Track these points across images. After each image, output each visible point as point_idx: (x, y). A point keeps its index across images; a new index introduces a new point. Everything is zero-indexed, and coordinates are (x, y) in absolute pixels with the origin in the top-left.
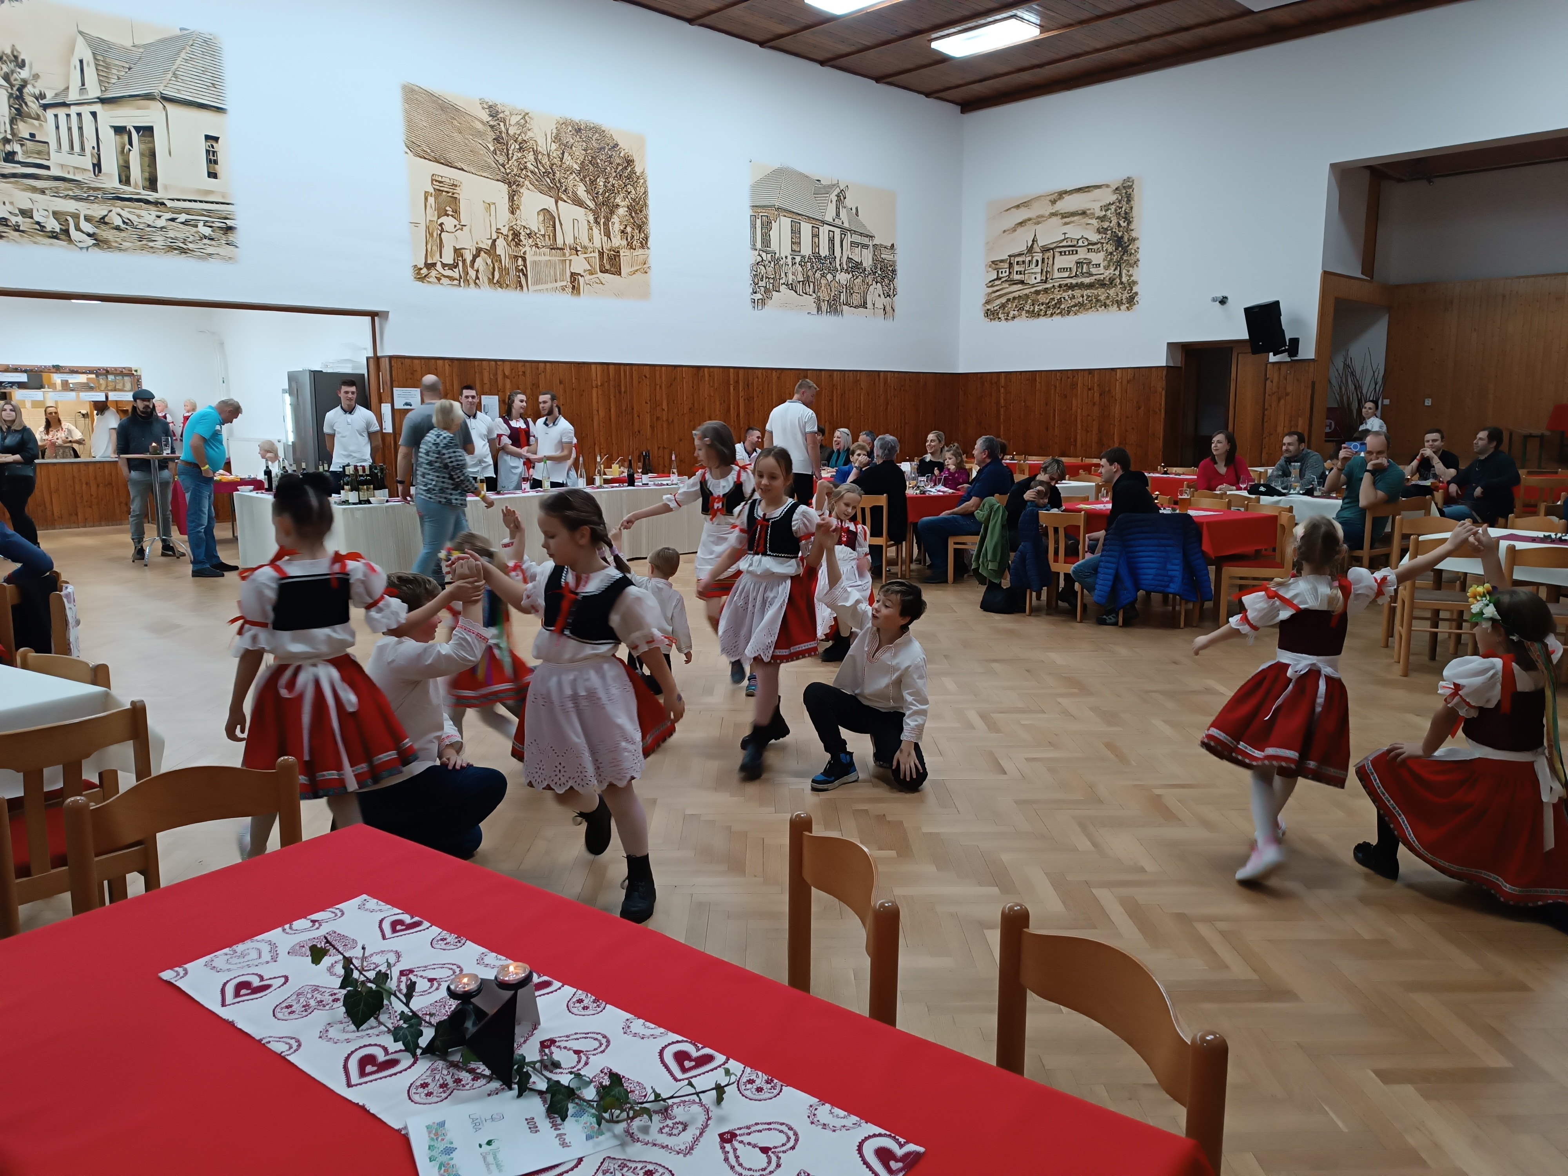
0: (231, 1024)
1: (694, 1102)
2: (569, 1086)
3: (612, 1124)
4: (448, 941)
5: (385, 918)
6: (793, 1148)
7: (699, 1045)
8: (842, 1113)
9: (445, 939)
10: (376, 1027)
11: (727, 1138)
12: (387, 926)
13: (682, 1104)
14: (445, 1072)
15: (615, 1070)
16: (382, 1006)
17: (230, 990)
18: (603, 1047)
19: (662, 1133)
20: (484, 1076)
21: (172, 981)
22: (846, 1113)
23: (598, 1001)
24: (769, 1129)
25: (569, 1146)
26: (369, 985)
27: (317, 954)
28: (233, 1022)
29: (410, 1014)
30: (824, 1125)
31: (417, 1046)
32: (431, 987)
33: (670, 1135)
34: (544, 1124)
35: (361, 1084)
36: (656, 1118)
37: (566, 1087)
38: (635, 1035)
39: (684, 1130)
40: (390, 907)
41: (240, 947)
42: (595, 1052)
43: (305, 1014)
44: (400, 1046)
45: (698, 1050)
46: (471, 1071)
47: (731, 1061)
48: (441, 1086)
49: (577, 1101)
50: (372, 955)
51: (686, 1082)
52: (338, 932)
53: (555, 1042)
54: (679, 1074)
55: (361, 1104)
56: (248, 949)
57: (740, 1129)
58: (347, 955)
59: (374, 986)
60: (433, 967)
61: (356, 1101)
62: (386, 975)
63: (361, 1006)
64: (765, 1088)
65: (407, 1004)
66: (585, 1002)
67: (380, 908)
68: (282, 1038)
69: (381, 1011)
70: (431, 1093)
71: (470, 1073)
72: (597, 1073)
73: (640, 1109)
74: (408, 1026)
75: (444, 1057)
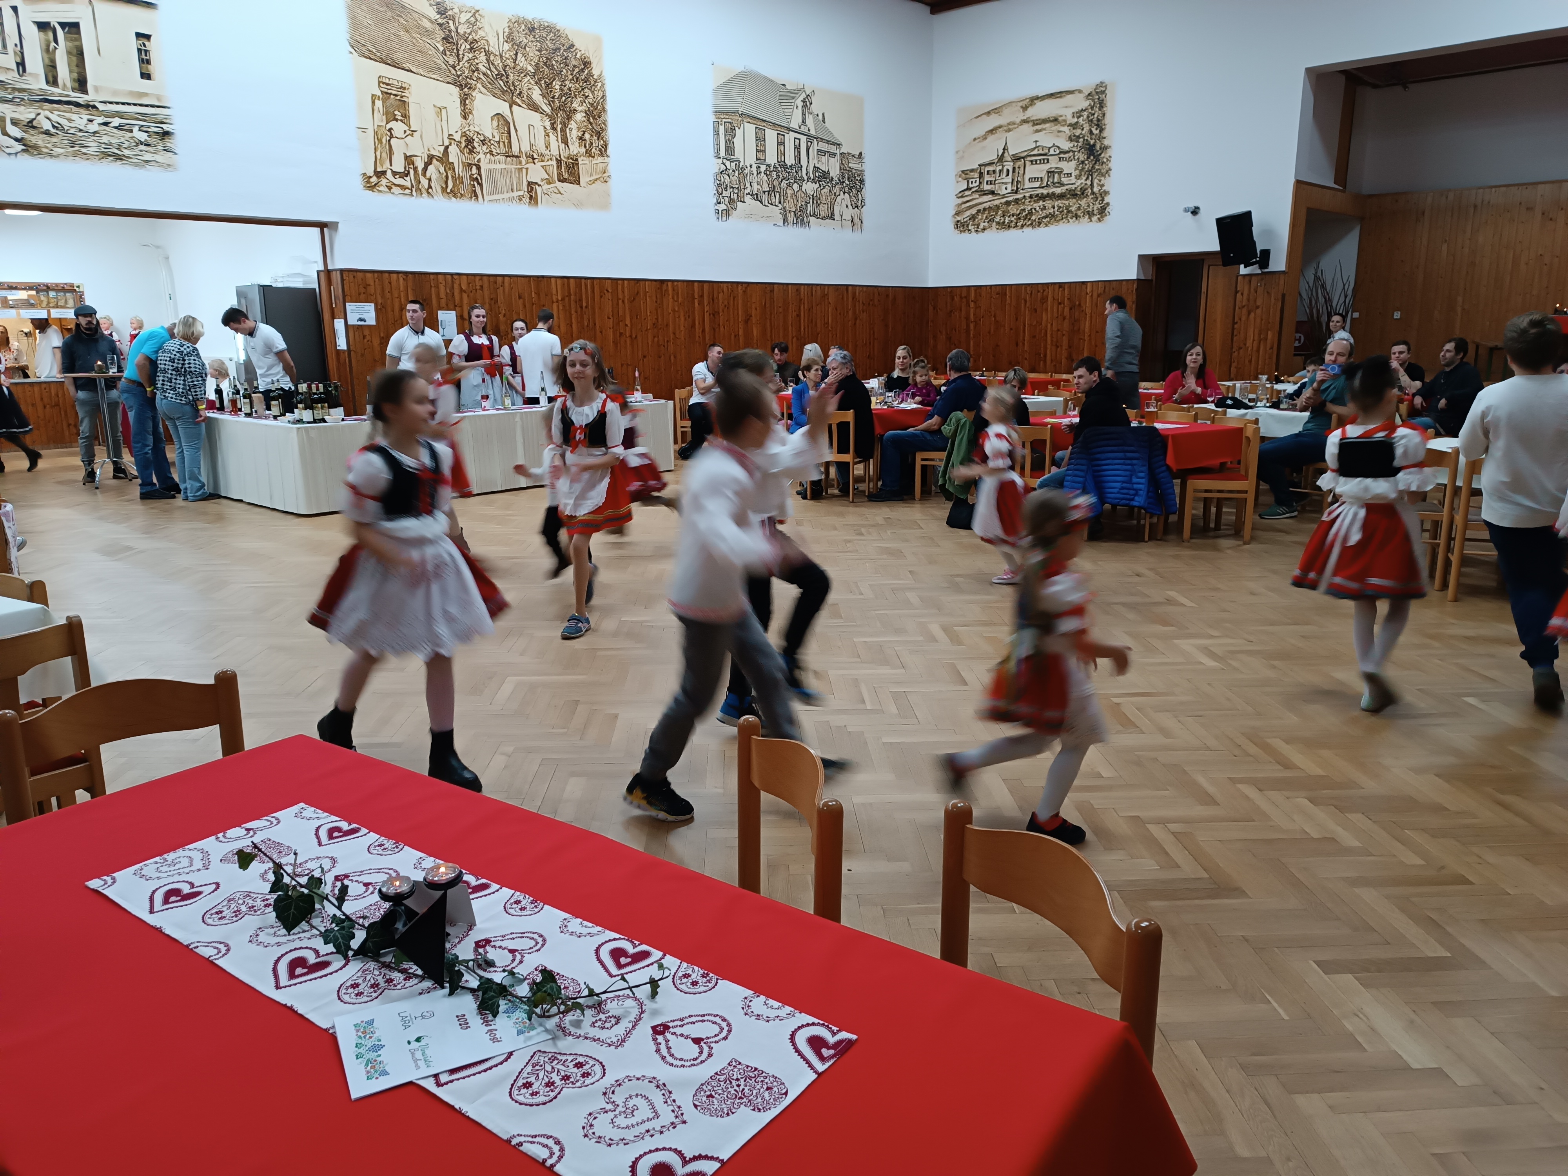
0: (159, 931)
1: (628, 997)
2: (502, 984)
3: (544, 1019)
4: (385, 846)
5: (322, 825)
6: (725, 1038)
7: (636, 942)
8: (776, 1004)
9: (383, 845)
10: (308, 931)
11: (660, 1030)
12: (323, 834)
13: (616, 999)
14: (376, 972)
15: (549, 968)
16: (314, 910)
17: (159, 898)
18: (539, 946)
19: (595, 1027)
20: (417, 976)
21: (100, 889)
22: (780, 1004)
23: (536, 902)
24: (703, 1021)
25: (499, 1041)
26: (303, 890)
27: (244, 859)
28: (161, 928)
29: (344, 917)
30: (758, 1015)
31: (349, 948)
32: (365, 892)
33: (603, 1028)
34: (475, 1021)
35: (290, 986)
36: (589, 1013)
37: (497, 984)
38: (572, 934)
39: (616, 1024)
40: (328, 814)
41: (170, 857)
42: (530, 951)
43: (235, 919)
44: (330, 948)
45: (635, 946)
46: (403, 971)
47: (668, 957)
48: (372, 986)
49: (509, 997)
50: (307, 861)
51: (620, 977)
52: (273, 839)
53: (491, 941)
54: (614, 970)
55: (289, 1005)
56: (179, 857)
57: (674, 1021)
58: (277, 862)
59: (306, 891)
60: (370, 872)
61: (284, 1003)
62: (320, 880)
63: (292, 910)
64: (700, 981)
65: (339, 908)
66: (522, 903)
67: (317, 815)
68: (211, 943)
69: (313, 914)
70: (362, 993)
71: (402, 973)
72: (531, 970)
73: (573, 1004)
74: (339, 929)
75: (376, 958)
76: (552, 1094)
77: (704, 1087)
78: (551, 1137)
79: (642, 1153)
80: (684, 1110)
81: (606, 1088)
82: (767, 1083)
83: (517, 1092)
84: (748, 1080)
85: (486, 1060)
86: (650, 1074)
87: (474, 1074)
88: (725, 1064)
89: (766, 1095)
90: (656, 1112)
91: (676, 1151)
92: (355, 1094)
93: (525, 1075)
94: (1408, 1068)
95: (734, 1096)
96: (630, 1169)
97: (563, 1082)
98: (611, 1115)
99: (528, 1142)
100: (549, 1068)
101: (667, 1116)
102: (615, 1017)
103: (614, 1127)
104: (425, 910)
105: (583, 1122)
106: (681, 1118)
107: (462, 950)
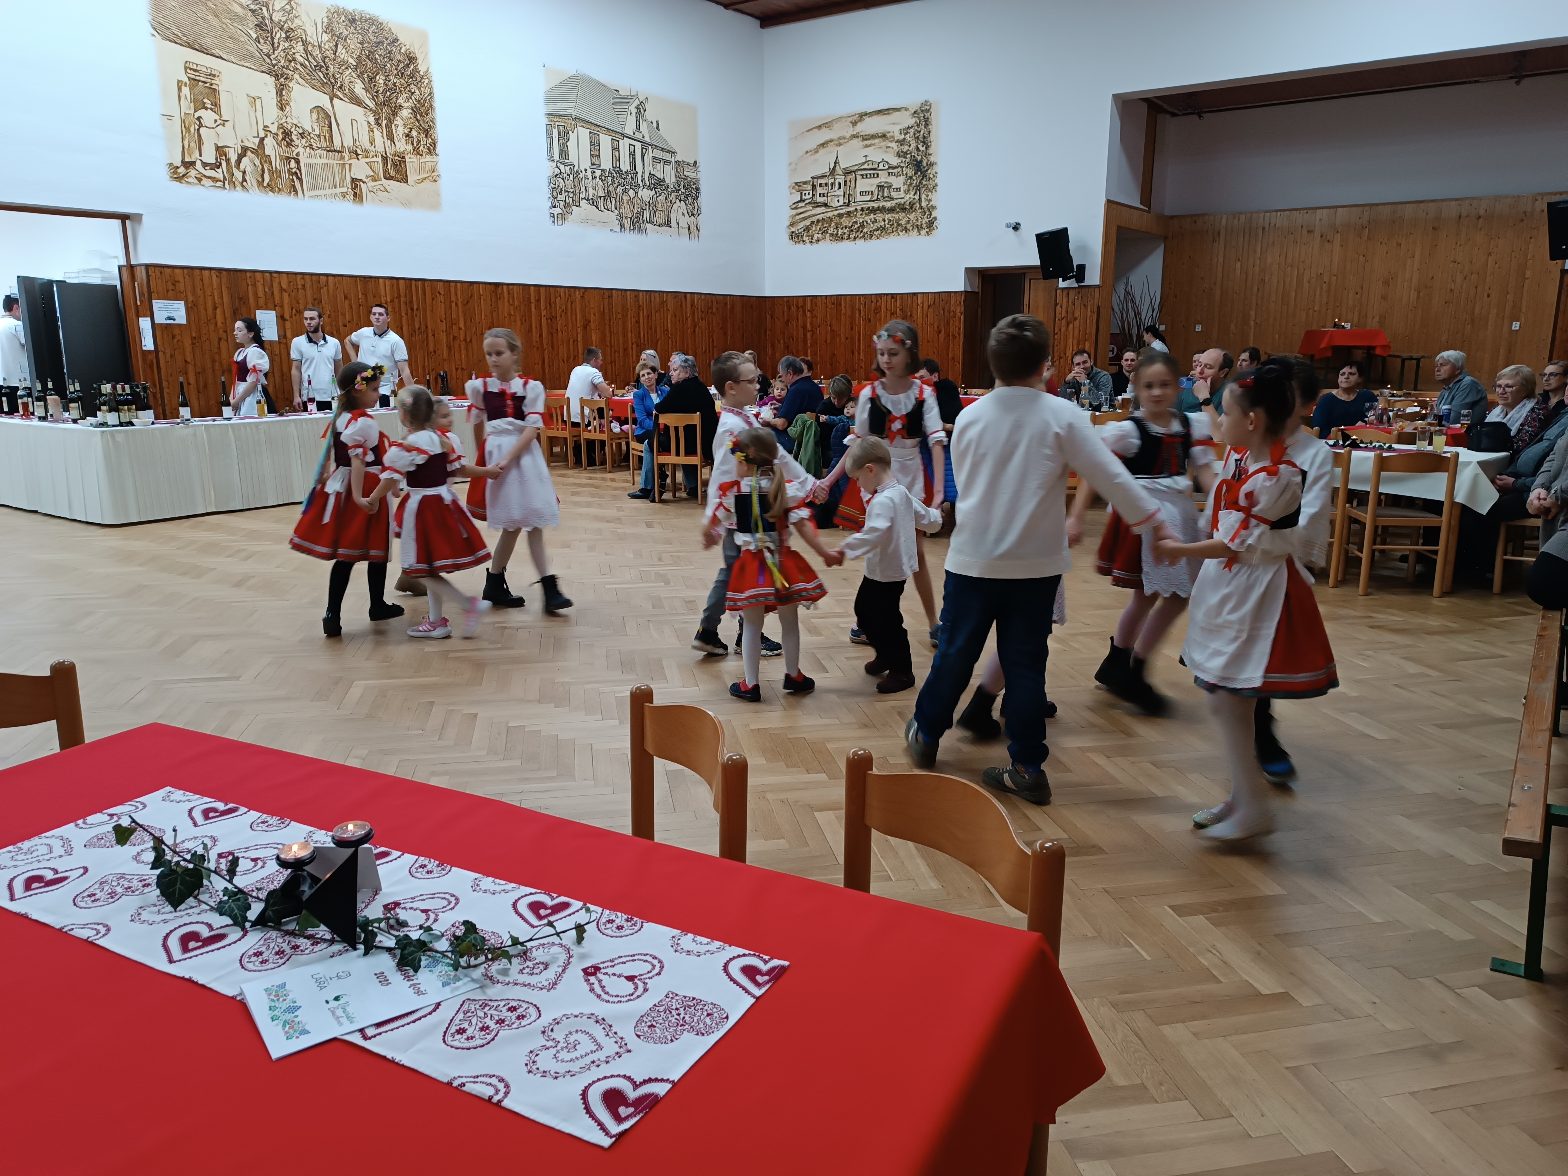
0: (25, 917)
1: (553, 944)
2: (419, 940)
3: (471, 969)
4: (270, 823)
5: (194, 807)
6: (659, 974)
7: (553, 895)
8: (705, 940)
9: (267, 822)
10: (196, 907)
12: (197, 815)
13: (542, 946)
14: (281, 941)
15: (470, 921)
16: (202, 885)
17: (18, 886)
18: (452, 905)
19: (523, 973)
20: (325, 940)
22: (709, 940)
23: (442, 865)
24: (633, 960)
25: (424, 994)
26: (185, 865)
27: (122, 835)
28: (26, 914)
29: (236, 890)
30: (689, 951)
31: (245, 919)
32: (255, 866)
33: (532, 974)
34: (396, 977)
35: (185, 959)
36: (514, 960)
37: (415, 940)
38: (485, 891)
39: (545, 969)
40: (199, 796)
41: (26, 845)
42: (444, 910)
43: (111, 900)
44: (227, 920)
45: (553, 899)
46: (309, 937)
48: (277, 953)
49: (429, 953)
50: (183, 842)
53: (400, 904)
54: (535, 922)
55: (187, 977)
56: (36, 846)
57: (604, 962)
58: (156, 834)
59: (191, 866)
60: (256, 847)
61: (181, 975)
62: (203, 856)
63: (178, 885)
64: (625, 926)
65: (230, 881)
66: (428, 867)
67: (188, 798)
68: (87, 925)
69: (201, 889)
70: (266, 961)
71: (308, 939)
72: (449, 926)
73: (499, 953)
74: (233, 901)
75: (277, 926)
76: (489, 1037)
77: (644, 1019)
78: (494, 1076)
79: (591, 1082)
80: (627, 1040)
81: (545, 1027)
82: (707, 1010)
83: (451, 1039)
84: (687, 1008)
85: (414, 1012)
86: (587, 1011)
87: (403, 1026)
88: (663, 997)
89: (708, 1020)
90: (599, 1046)
91: (625, 1077)
92: (275, 1054)
93: (457, 1022)
94: (1259, 994)
95: (676, 1024)
96: (581, 1096)
97: (498, 1025)
98: (553, 1051)
99: (470, 1082)
100: (482, 1015)
101: (610, 1047)
102: (543, 963)
103: (558, 1061)
104: (328, 876)
105: (525, 1060)
106: (625, 1047)
107: (372, 911)
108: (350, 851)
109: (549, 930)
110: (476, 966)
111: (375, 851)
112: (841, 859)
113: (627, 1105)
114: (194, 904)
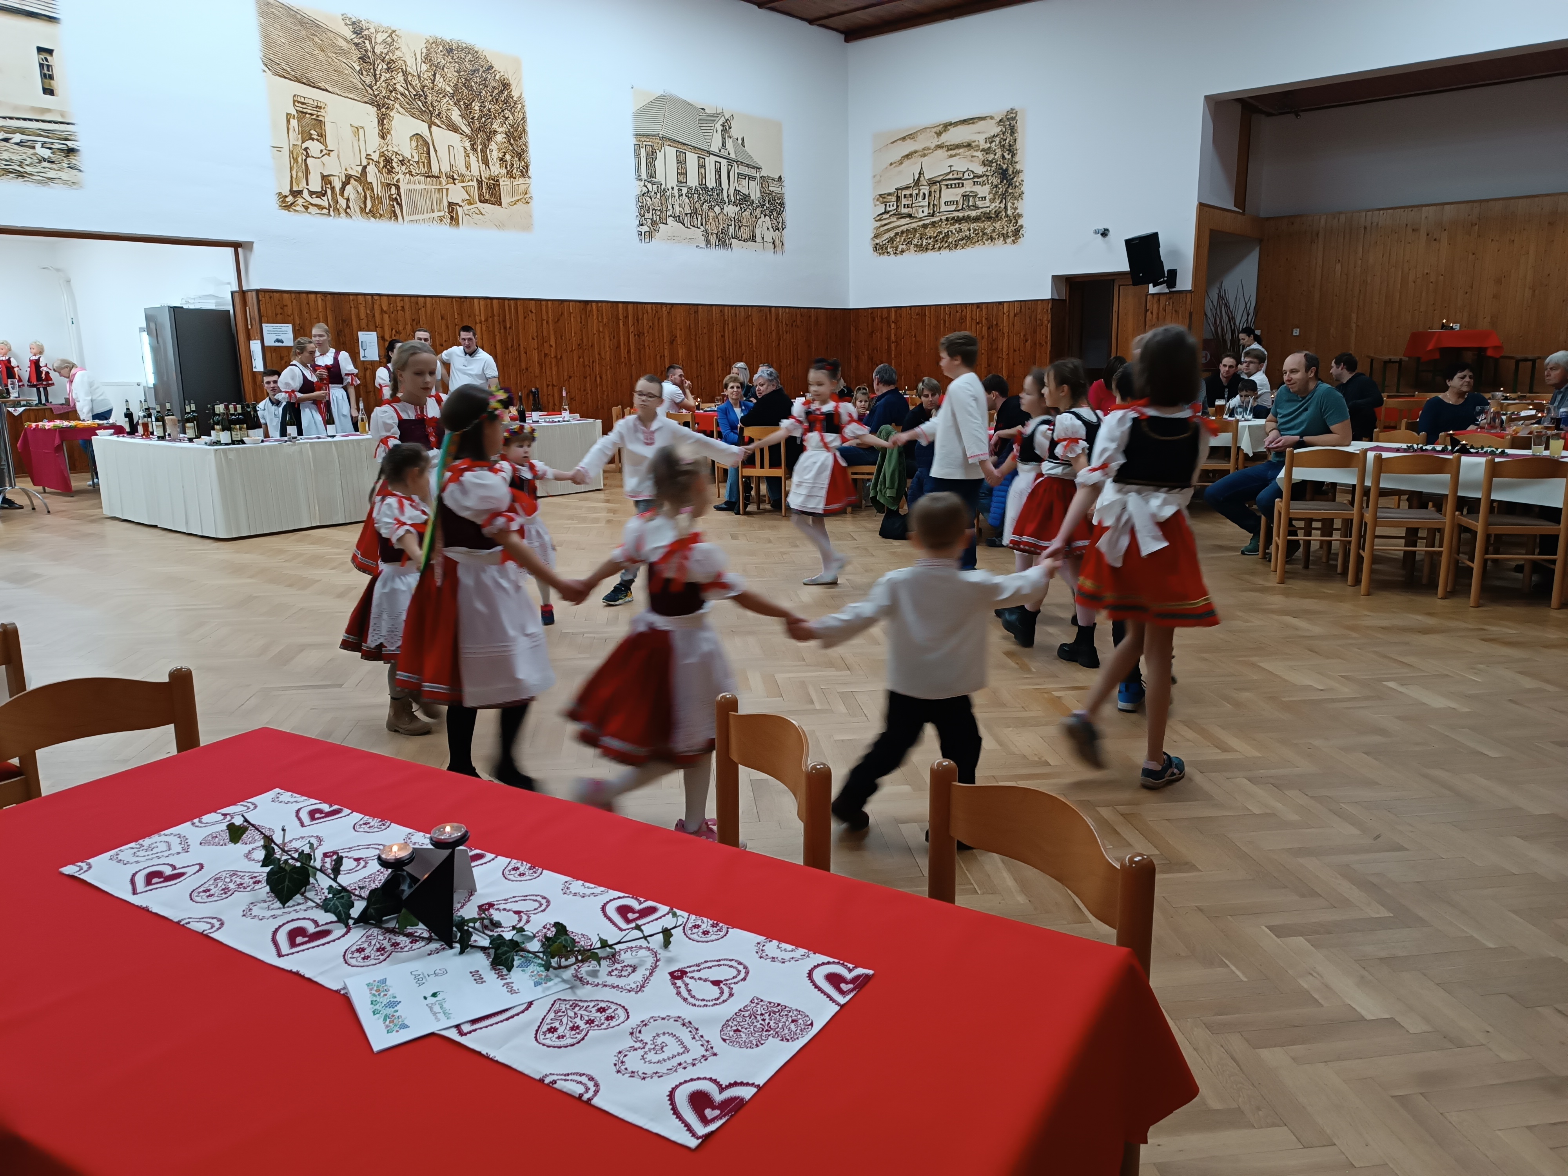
0: (146, 910)
1: (641, 947)
2: (512, 940)
3: (562, 970)
4: (371, 824)
5: (301, 808)
6: (744, 979)
7: (641, 899)
8: (789, 947)
9: (369, 823)
10: (303, 903)
12: (304, 815)
13: (630, 949)
14: (382, 938)
15: (560, 923)
16: (308, 883)
17: (140, 880)
18: (543, 907)
19: (611, 975)
20: (423, 939)
21: (76, 875)
22: (794, 947)
23: (534, 868)
24: (719, 965)
25: (517, 993)
26: (296, 863)
27: (236, 833)
28: (147, 907)
29: (340, 888)
30: (773, 958)
31: (349, 916)
32: (358, 865)
33: (620, 976)
34: (490, 976)
35: (293, 954)
36: (603, 962)
37: (509, 941)
38: (575, 894)
39: (633, 971)
40: (306, 798)
41: (147, 842)
42: (536, 912)
43: (224, 896)
44: (332, 917)
45: (640, 903)
46: (408, 935)
48: (378, 950)
49: (521, 953)
50: (291, 841)
53: (494, 905)
54: (623, 925)
55: (294, 970)
56: (156, 843)
57: (690, 967)
58: (268, 833)
59: (298, 864)
60: (359, 848)
61: (289, 969)
62: (309, 855)
63: (287, 883)
64: (711, 931)
65: (335, 880)
66: (520, 870)
67: (295, 799)
68: (203, 918)
69: (308, 887)
70: (368, 957)
71: (407, 937)
72: (541, 928)
73: (588, 955)
74: (337, 898)
75: (379, 924)
76: (579, 1037)
77: (730, 1023)
78: (584, 1074)
79: (678, 1083)
80: (713, 1044)
81: (633, 1029)
82: (791, 1016)
83: (542, 1037)
84: (772, 1014)
85: (507, 1010)
86: (674, 1014)
87: (497, 1023)
88: (748, 1002)
89: (793, 1026)
90: (685, 1047)
91: (711, 1079)
92: (377, 1046)
93: (549, 1021)
94: (1363, 1019)
95: (761, 1030)
96: (668, 1098)
97: (588, 1025)
98: (641, 1052)
99: (561, 1079)
100: (572, 1015)
101: (697, 1050)
102: (631, 966)
103: (645, 1062)
104: (426, 876)
105: (614, 1060)
106: (711, 1051)
107: (468, 911)
108: (447, 852)
109: (637, 934)
110: (566, 967)
111: (471, 854)
112: (926, 872)
113: (714, 1108)
114: (301, 901)
